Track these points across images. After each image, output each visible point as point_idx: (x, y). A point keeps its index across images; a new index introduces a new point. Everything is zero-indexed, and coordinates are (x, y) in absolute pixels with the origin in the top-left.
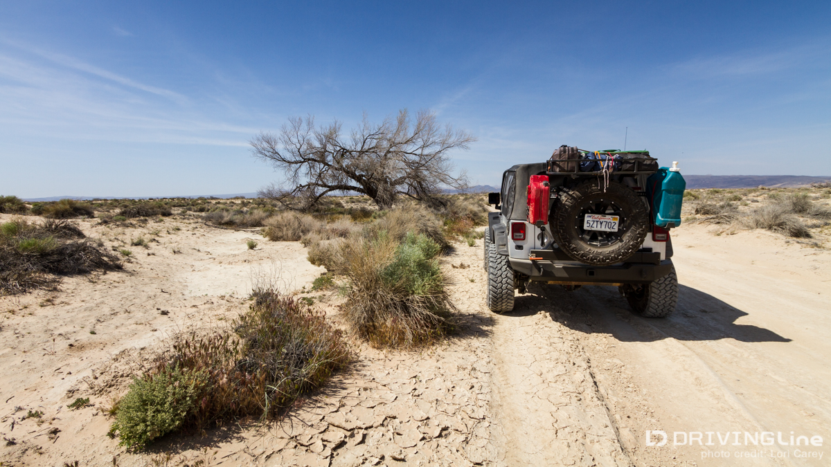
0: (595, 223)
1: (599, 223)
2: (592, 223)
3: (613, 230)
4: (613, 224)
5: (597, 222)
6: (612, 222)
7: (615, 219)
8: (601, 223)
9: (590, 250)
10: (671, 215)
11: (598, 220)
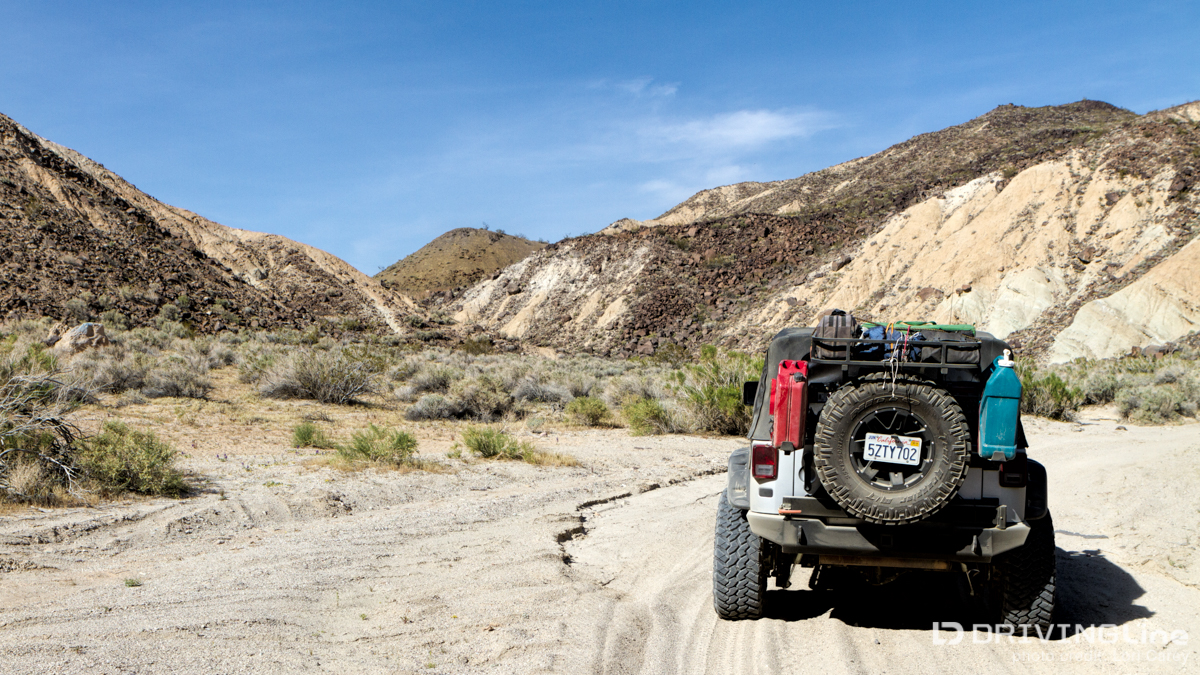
0: (883, 448)
1: (889, 450)
2: (876, 449)
3: (911, 463)
4: (911, 453)
5: (886, 447)
6: (910, 448)
7: (914, 443)
8: (892, 450)
9: (873, 495)
10: (1000, 438)
11: (886, 444)
